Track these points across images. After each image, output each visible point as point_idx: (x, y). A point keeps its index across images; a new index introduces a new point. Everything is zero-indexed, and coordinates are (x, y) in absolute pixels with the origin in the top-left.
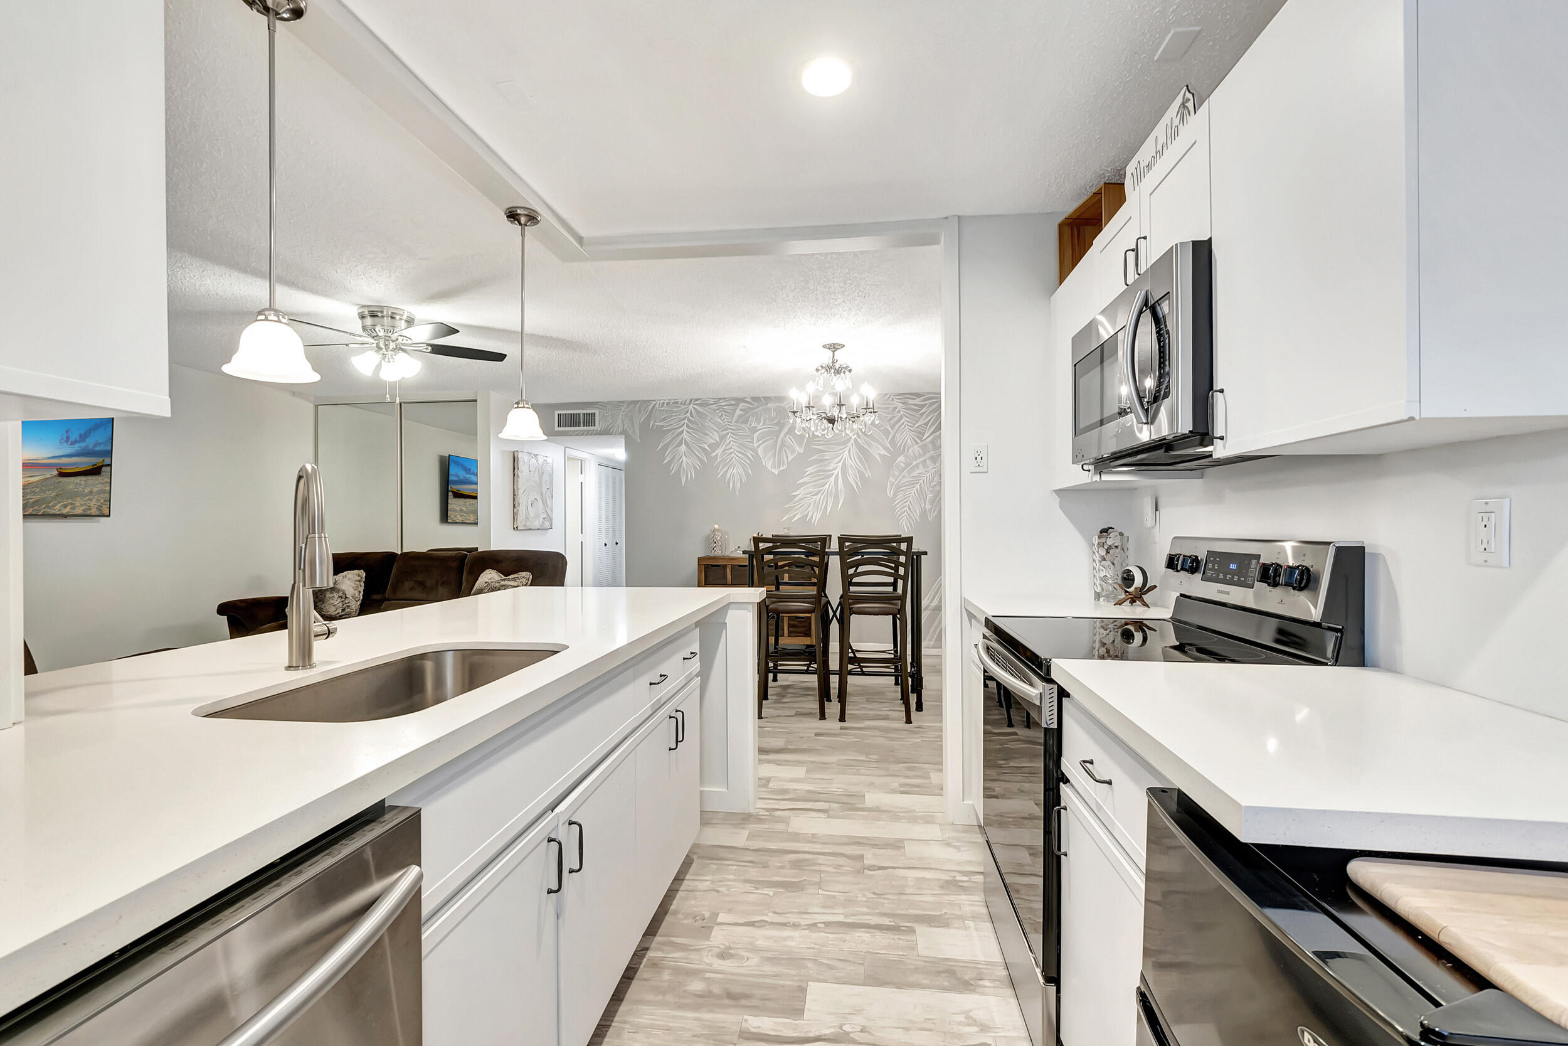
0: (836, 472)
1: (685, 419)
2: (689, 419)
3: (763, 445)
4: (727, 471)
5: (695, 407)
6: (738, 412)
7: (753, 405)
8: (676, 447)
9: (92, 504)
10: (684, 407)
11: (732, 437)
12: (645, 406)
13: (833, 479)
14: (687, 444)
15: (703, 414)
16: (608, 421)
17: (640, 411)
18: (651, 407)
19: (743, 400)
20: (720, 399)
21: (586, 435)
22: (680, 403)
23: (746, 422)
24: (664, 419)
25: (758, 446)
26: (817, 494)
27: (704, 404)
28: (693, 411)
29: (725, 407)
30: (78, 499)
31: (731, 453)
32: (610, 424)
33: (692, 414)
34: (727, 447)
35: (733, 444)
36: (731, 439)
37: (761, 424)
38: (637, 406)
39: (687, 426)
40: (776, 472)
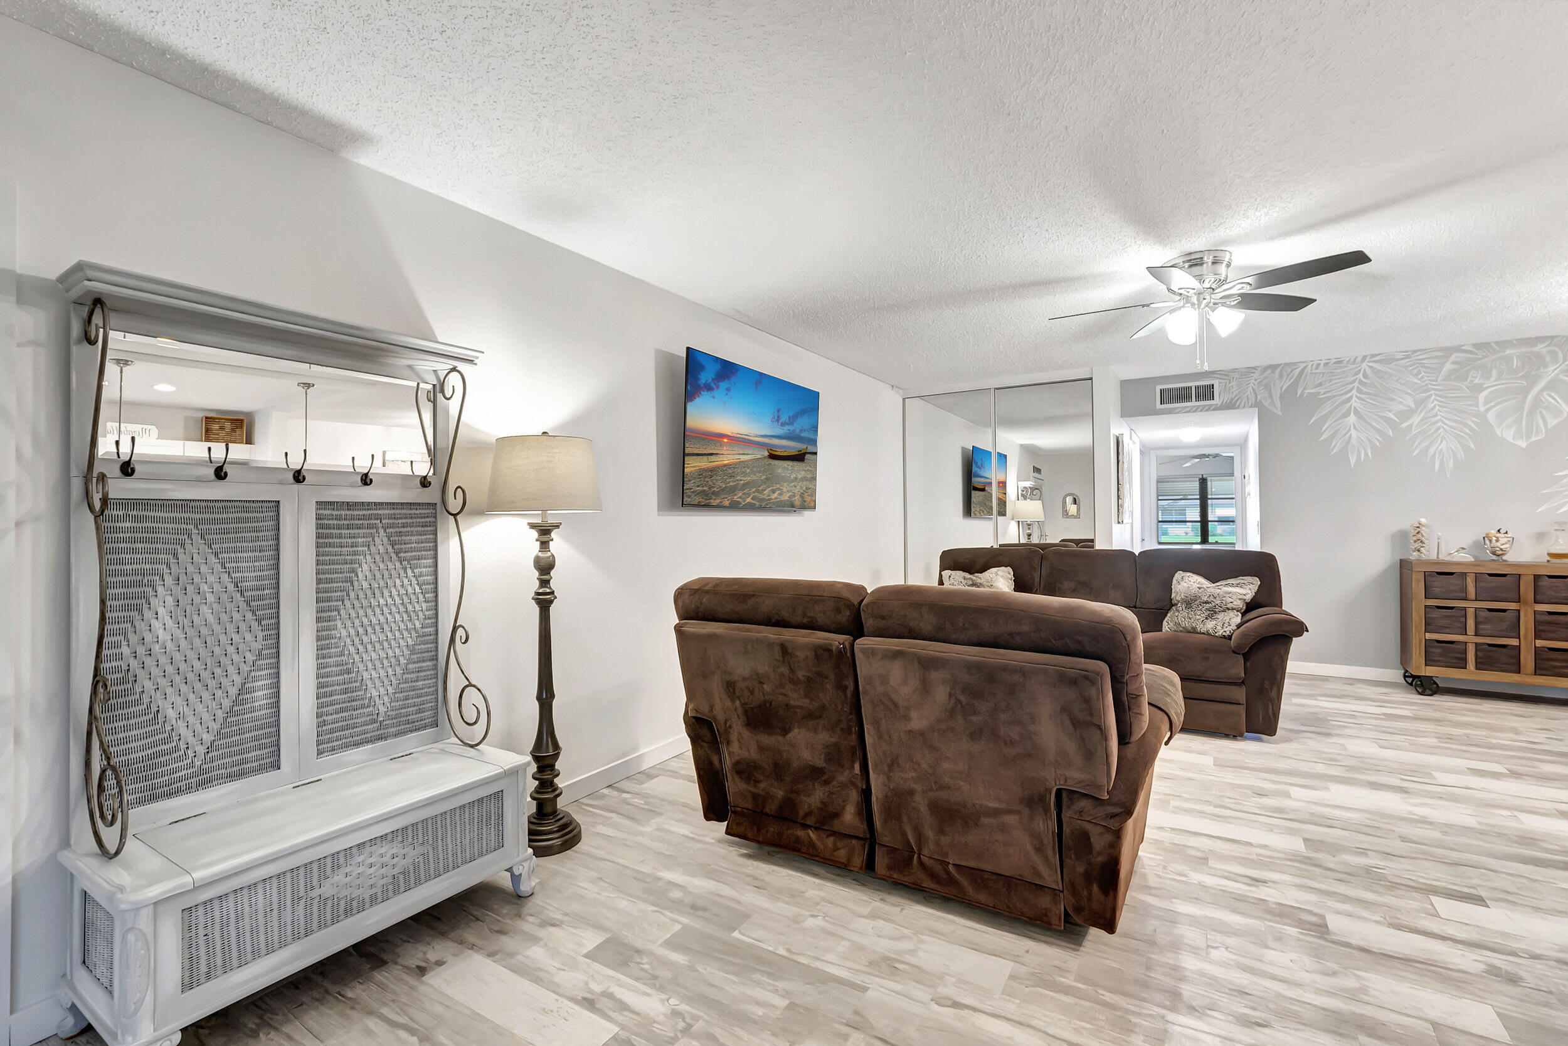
1: (1354, 381)
2: (1361, 382)
3: (1495, 409)
4: (1429, 446)
5: (1371, 364)
6: (1449, 366)
7: (1477, 355)
8: (1341, 418)
9: (796, 492)
10: (1352, 366)
11: (1438, 401)
12: (1290, 370)
14: (1357, 413)
15: (1386, 373)
16: (1232, 393)
17: (1281, 376)
18: (1297, 371)
19: (1458, 349)
20: (1414, 352)
21: (1201, 411)
22: (1346, 361)
23: (1463, 378)
24: (1320, 384)
25: (1488, 410)
27: (1388, 360)
28: (1368, 371)
29: (1424, 362)
30: (785, 484)
31: (1437, 422)
32: (1236, 396)
33: (1365, 376)
34: (1430, 415)
35: (1440, 409)
36: (1436, 402)
37: (1493, 379)
38: (1277, 372)
39: (1357, 391)
40: (1523, 444)
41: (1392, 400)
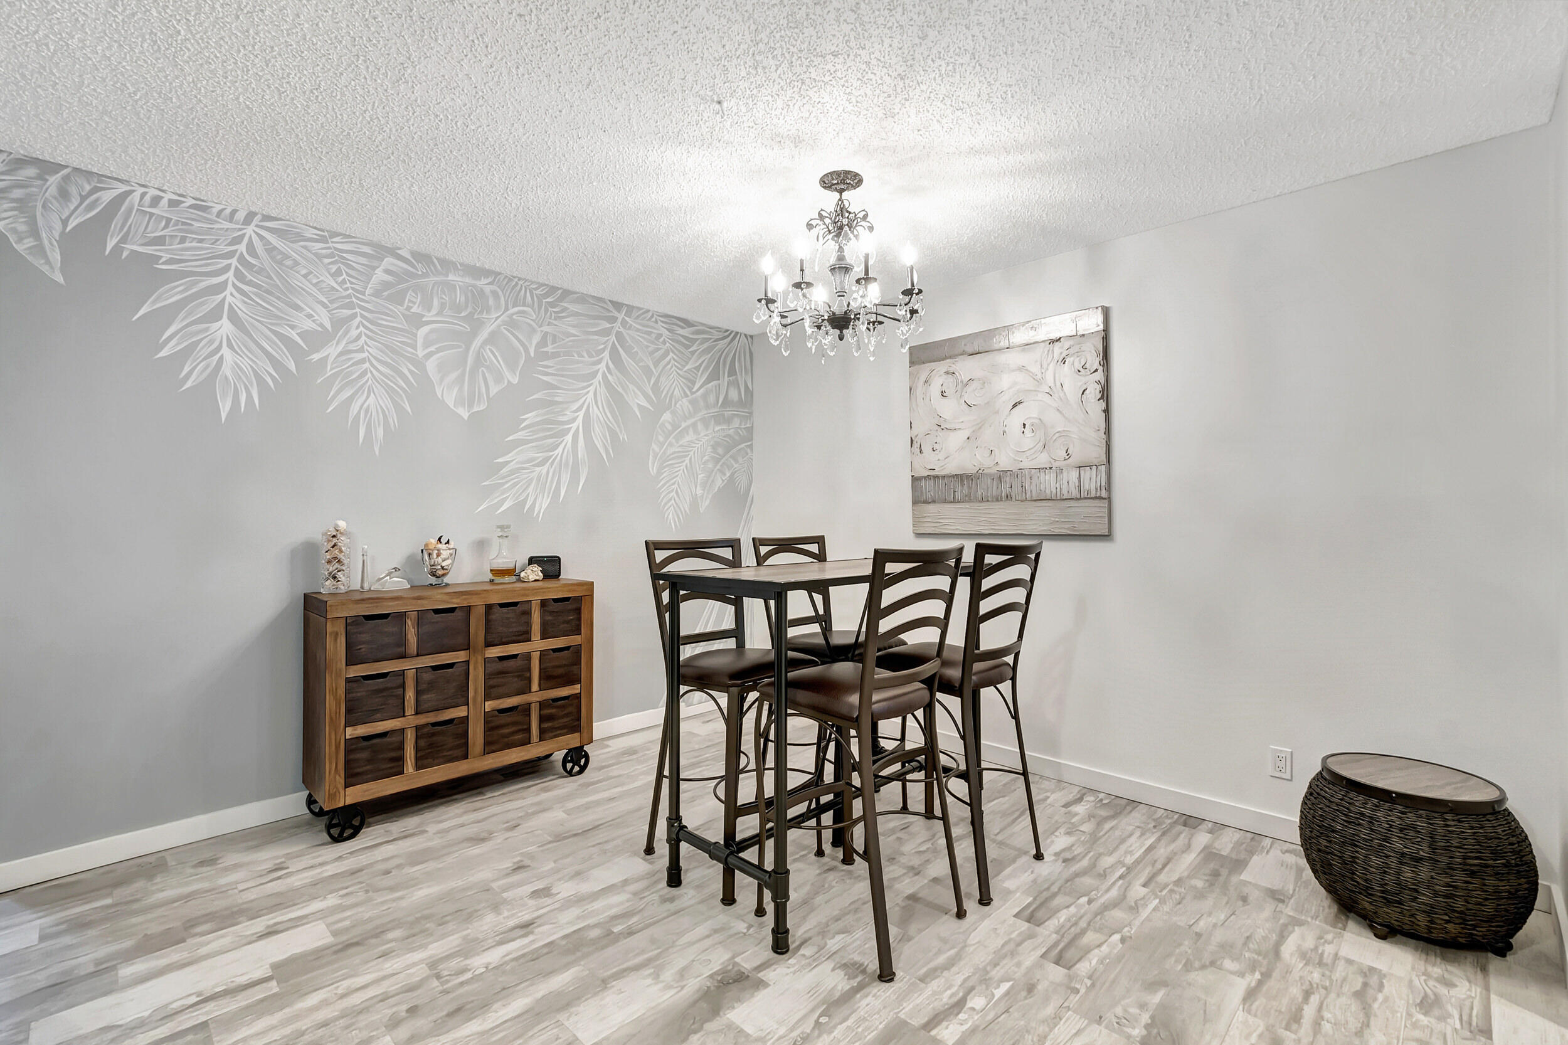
0: (574, 426)
1: (231, 255)
2: (242, 259)
3: (438, 355)
4: (351, 399)
5: (257, 230)
6: (379, 275)
7: (413, 266)
8: (202, 318)
10: (227, 225)
11: (364, 326)
12: (87, 186)
13: (569, 438)
14: (234, 318)
15: (287, 257)
17: (64, 194)
18: (107, 197)
19: (393, 252)
20: (330, 232)
22: (215, 211)
23: (398, 298)
24: (159, 241)
25: (426, 356)
26: (542, 463)
27: (289, 234)
28: (256, 240)
29: (345, 255)
31: (363, 361)
33: (250, 247)
34: (352, 347)
35: (367, 340)
36: (361, 328)
37: (434, 312)
38: (54, 180)
39: (235, 276)
40: (464, 414)
41: (297, 308)
